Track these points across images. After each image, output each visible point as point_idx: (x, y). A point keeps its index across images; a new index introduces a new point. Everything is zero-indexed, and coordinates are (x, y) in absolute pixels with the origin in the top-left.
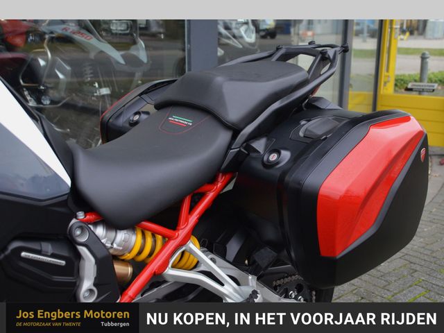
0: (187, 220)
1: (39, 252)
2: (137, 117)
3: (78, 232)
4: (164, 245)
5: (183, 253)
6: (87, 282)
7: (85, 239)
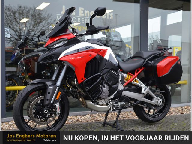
0: (136, 74)
1: (114, 72)
6: (120, 79)
7: (120, 73)
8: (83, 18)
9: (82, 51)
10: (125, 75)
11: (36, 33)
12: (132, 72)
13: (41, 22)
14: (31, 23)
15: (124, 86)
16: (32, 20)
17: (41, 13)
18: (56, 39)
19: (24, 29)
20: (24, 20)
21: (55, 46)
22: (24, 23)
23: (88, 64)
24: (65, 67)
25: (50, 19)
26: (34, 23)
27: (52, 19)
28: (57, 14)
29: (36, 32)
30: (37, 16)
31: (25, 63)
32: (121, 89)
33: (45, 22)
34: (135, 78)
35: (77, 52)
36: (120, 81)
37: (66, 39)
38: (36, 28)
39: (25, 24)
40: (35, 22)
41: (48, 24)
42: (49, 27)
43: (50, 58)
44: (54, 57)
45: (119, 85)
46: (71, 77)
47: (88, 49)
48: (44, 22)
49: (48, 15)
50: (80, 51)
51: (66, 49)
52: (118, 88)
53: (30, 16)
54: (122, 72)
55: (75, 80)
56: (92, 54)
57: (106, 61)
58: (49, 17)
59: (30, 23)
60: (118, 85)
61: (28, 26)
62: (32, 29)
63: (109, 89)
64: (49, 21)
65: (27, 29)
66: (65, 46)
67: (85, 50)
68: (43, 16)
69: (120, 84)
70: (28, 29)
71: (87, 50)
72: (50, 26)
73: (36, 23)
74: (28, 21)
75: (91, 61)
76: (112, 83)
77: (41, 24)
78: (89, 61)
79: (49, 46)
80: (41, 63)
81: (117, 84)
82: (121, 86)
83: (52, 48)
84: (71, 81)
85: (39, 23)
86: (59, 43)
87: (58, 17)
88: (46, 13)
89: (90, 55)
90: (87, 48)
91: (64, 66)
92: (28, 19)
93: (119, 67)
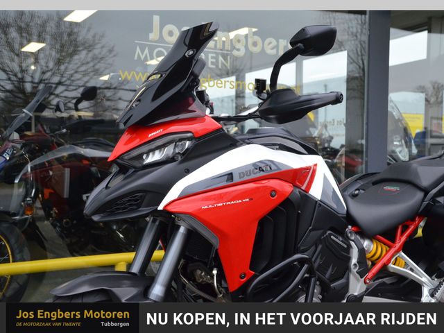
0: (400, 239)
1: (337, 238)
2: (357, 192)
3: (349, 235)
4: (387, 252)
5: (396, 259)
6: (354, 261)
7: (353, 238)
8: (212, 53)
9: (246, 178)
10: (366, 243)
11: (64, 79)
12: (387, 234)
13: (75, 52)
14: (50, 55)
15: (365, 282)
16: (52, 47)
17: (76, 30)
18: (151, 135)
19: (33, 67)
20: (33, 47)
21: (144, 157)
22: (32, 53)
23: (262, 223)
24: (182, 230)
25: (99, 46)
26: (58, 56)
27: (103, 47)
28: (136, 42)
29: (62, 76)
30: (65, 37)
31: (36, 179)
32: (356, 294)
33: (87, 54)
34: (397, 251)
35: (225, 184)
36: (355, 264)
37: (189, 135)
38: (62, 67)
39: (36, 56)
40: (62, 51)
41: (94, 58)
42: (95, 65)
43: (129, 201)
44: (142, 198)
45: (352, 277)
46: (196, 258)
47: (264, 171)
48: (84, 53)
49: (94, 37)
50: (236, 179)
51: (188, 171)
52: (347, 290)
53: (48, 37)
54: (357, 233)
55: (215, 272)
56: (278, 188)
57: (315, 202)
58: (97, 41)
59: (47, 53)
60: (348, 279)
61: (42, 62)
62: (52, 70)
63: (320, 296)
64: (96, 52)
65: (39, 68)
66: (182, 162)
67: (253, 176)
68: (81, 38)
69: (354, 276)
70: (42, 69)
71: (262, 174)
72: (99, 62)
73: (63, 54)
74: (42, 49)
75: (274, 213)
76: (331, 275)
77: (76, 57)
78: (268, 214)
79: (126, 157)
80: (96, 218)
81: (346, 276)
82: (358, 280)
83: (137, 164)
84: (196, 270)
85: (71, 55)
86: (160, 148)
87: (138, 50)
88: (88, 30)
89: (273, 192)
90: (261, 169)
91: (179, 227)
92: (41, 45)
93: (349, 219)
